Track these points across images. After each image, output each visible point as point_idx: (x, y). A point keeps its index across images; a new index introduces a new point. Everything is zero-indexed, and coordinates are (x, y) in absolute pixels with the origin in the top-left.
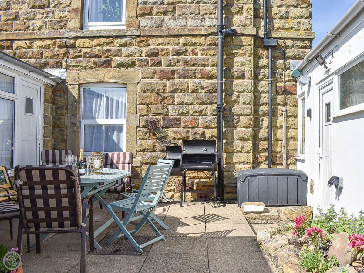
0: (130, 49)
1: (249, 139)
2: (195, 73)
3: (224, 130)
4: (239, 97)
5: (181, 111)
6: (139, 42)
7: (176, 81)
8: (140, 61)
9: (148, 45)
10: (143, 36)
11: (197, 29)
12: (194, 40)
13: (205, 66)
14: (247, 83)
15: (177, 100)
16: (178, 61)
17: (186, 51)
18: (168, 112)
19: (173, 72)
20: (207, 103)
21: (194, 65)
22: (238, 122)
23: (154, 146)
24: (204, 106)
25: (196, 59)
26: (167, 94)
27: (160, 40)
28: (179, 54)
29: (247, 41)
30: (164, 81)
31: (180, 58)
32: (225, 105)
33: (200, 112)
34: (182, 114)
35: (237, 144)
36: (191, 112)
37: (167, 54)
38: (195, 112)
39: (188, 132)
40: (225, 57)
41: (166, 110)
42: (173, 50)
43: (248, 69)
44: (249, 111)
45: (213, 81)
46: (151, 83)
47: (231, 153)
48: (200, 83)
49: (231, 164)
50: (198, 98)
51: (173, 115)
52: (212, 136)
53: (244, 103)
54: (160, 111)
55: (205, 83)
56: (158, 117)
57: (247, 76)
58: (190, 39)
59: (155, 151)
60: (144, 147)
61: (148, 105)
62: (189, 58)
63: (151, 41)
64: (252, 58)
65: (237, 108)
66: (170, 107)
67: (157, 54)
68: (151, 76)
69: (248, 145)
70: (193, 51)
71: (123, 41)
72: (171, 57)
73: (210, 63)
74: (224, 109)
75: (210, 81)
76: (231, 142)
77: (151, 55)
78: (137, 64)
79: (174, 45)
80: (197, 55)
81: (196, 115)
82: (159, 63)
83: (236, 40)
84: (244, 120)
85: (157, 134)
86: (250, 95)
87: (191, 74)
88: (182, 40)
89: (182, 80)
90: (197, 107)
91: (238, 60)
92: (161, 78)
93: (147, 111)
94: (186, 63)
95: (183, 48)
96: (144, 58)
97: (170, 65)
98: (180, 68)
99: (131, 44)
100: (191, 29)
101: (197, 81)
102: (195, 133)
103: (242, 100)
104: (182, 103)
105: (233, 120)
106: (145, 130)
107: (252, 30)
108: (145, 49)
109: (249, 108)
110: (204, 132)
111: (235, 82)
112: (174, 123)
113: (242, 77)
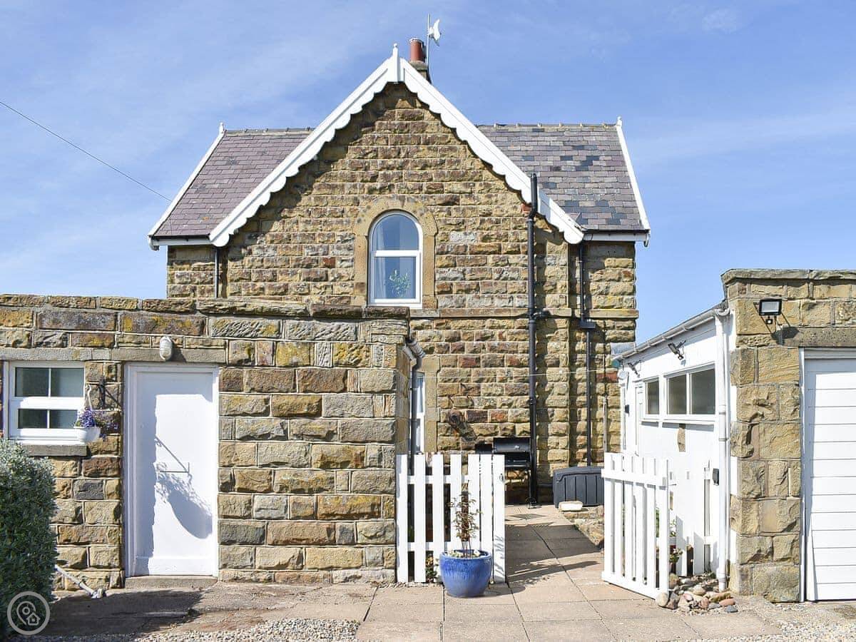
0: (429, 332)
1: (565, 435)
2: (503, 361)
3: (537, 424)
4: (553, 387)
5: (488, 404)
6: (438, 325)
7: (482, 369)
8: (439, 346)
9: (449, 328)
10: (443, 318)
11: (505, 310)
12: (501, 322)
13: (514, 352)
14: (562, 371)
15: (483, 391)
16: (484, 348)
17: (493, 336)
18: (473, 404)
19: (478, 360)
20: (518, 395)
21: (502, 351)
22: (553, 415)
23: (458, 444)
24: (514, 398)
25: (503, 345)
26: (472, 384)
27: (463, 323)
28: (484, 338)
29: (562, 323)
30: (468, 369)
31: (486, 343)
32: (537, 396)
33: (510, 405)
34: (489, 407)
35: (552, 440)
36: (498, 405)
37: (470, 339)
38: (504, 405)
39: (496, 427)
40: (537, 342)
41: (471, 403)
42: (477, 334)
43: (563, 355)
44: (564, 403)
45: (524, 369)
46: (453, 371)
47: (545, 450)
48: (509, 371)
49: (545, 463)
50: (507, 389)
51: (479, 408)
52: (524, 431)
53: (559, 394)
54: (464, 404)
55: (515, 372)
56: (462, 411)
57: (562, 363)
58: (496, 321)
59: (459, 449)
60: (446, 446)
61: (449, 396)
62: (496, 343)
63: (451, 324)
64: (567, 343)
65: (550, 400)
66: (475, 399)
67: (459, 339)
68: (453, 363)
69: (564, 441)
70: (500, 335)
71: (419, 323)
72: (475, 342)
73: (520, 350)
74: (537, 402)
75: (520, 369)
76: (545, 437)
77: (452, 340)
78: (436, 350)
79: (478, 328)
80: (505, 340)
81: (505, 408)
82: (462, 349)
83: (549, 323)
84: (558, 413)
85: (461, 430)
86: (566, 385)
87: (498, 361)
88: (488, 322)
89: (488, 369)
90: (505, 398)
91: (551, 345)
92: (464, 366)
93: (449, 404)
94: (492, 349)
95: (489, 332)
96: (443, 343)
97: (474, 352)
98: (486, 354)
99: (428, 327)
100: (498, 311)
101: (505, 369)
102: (505, 429)
103: (556, 390)
104: (489, 395)
105: (547, 413)
106: (447, 425)
107: (567, 311)
108: (445, 333)
109: (564, 401)
110: (514, 427)
111: (549, 370)
112: (481, 417)
113: (557, 364)
